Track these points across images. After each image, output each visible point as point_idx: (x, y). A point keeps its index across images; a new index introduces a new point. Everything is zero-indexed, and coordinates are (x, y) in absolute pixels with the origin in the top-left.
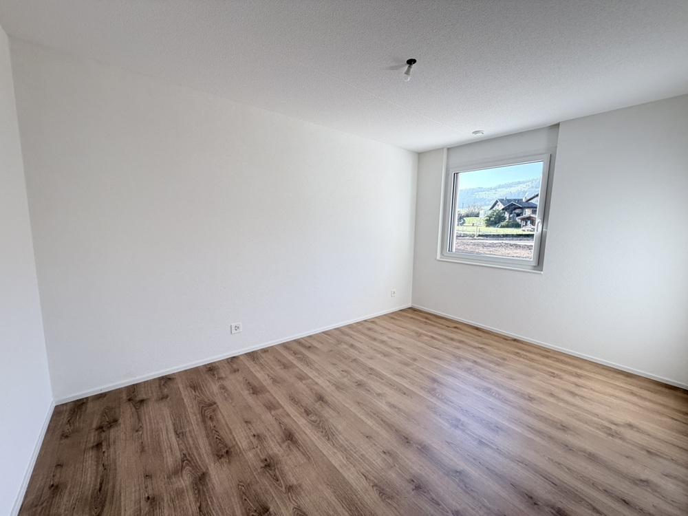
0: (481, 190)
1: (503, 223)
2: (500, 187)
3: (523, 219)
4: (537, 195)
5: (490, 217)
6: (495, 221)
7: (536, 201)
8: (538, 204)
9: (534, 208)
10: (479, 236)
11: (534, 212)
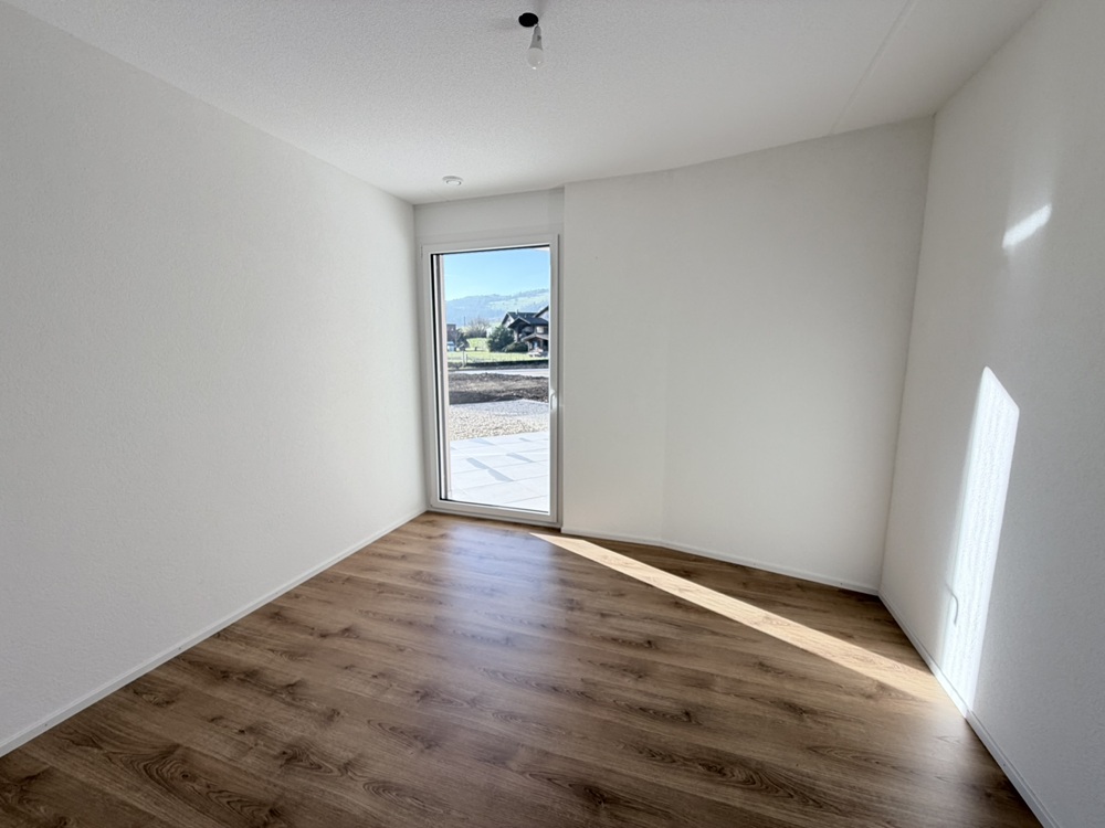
0: (497, 298)
1: (510, 346)
2: (521, 295)
3: (532, 341)
4: (547, 309)
5: (495, 338)
6: (498, 344)
7: (546, 317)
8: (549, 320)
9: (545, 325)
10: (468, 365)
11: (546, 332)
